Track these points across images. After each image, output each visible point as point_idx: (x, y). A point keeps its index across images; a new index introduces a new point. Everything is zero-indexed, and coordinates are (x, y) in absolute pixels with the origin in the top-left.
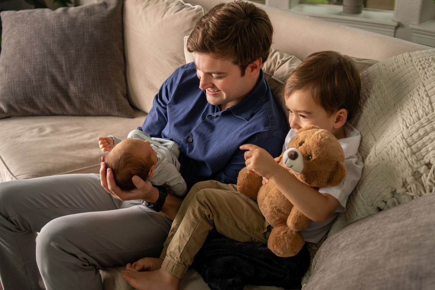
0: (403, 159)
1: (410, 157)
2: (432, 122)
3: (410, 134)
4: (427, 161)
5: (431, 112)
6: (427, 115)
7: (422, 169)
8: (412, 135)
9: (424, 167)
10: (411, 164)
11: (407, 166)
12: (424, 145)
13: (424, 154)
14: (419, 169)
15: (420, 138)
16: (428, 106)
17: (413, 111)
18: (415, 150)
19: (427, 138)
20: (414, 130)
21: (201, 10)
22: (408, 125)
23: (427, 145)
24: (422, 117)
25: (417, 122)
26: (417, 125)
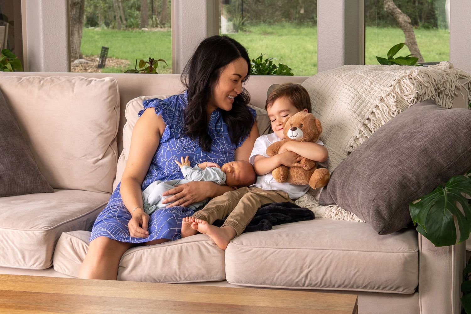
0: (355, 119)
1: (358, 117)
2: (361, 98)
3: (352, 107)
4: (367, 118)
5: (358, 94)
6: (357, 96)
7: (367, 122)
8: (353, 107)
9: (367, 120)
10: (360, 120)
11: (358, 122)
12: (362, 110)
13: (364, 114)
14: (365, 122)
15: (359, 107)
16: (355, 92)
17: (348, 96)
18: (359, 113)
19: (362, 106)
20: (353, 104)
21: (114, 80)
22: (349, 103)
23: (363, 110)
24: (355, 97)
25: (353, 100)
26: (354, 101)
